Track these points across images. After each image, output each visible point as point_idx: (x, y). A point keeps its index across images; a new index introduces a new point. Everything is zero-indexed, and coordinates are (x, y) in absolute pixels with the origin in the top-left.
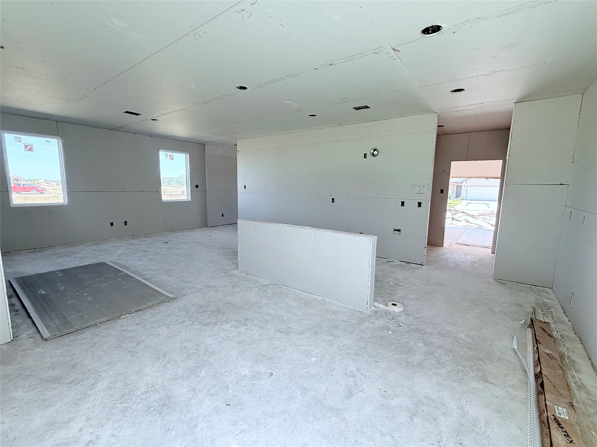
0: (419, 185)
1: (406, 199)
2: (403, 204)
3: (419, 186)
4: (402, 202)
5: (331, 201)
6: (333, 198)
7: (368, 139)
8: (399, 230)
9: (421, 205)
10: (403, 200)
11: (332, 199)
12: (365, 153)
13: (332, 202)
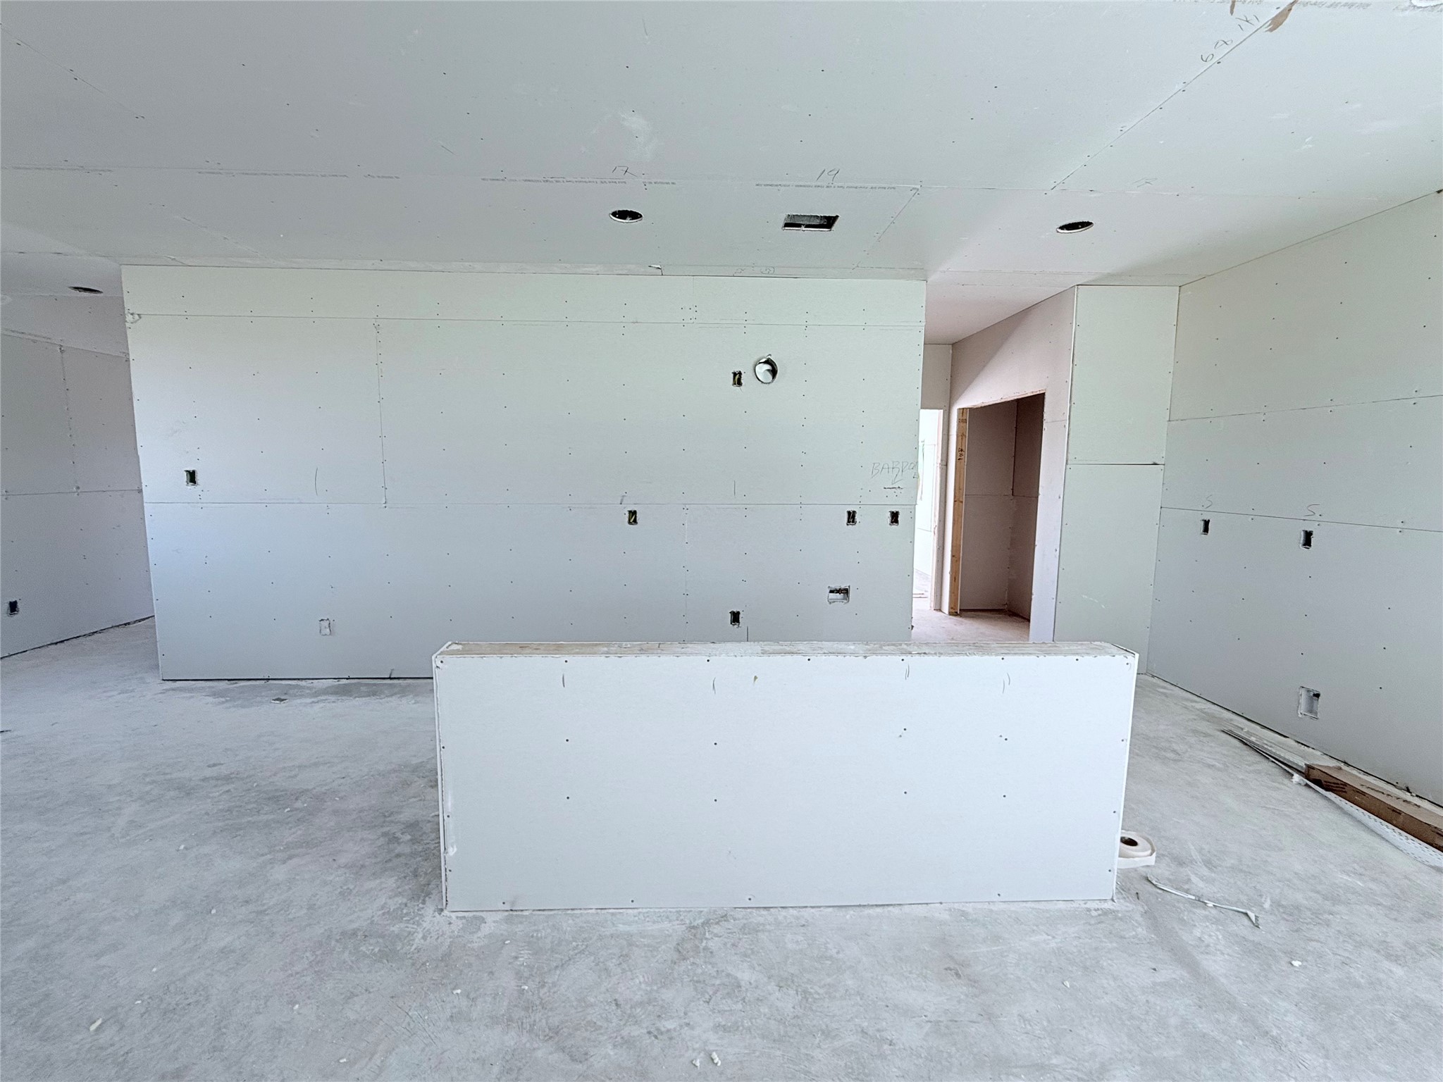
0: (891, 466)
1: (860, 504)
2: (851, 517)
3: (891, 470)
4: (849, 513)
5: (627, 520)
6: (632, 508)
7: (745, 330)
8: (845, 592)
9: (899, 519)
10: (851, 509)
11: (630, 512)
12: (737, 370)
13: (630, 523)
